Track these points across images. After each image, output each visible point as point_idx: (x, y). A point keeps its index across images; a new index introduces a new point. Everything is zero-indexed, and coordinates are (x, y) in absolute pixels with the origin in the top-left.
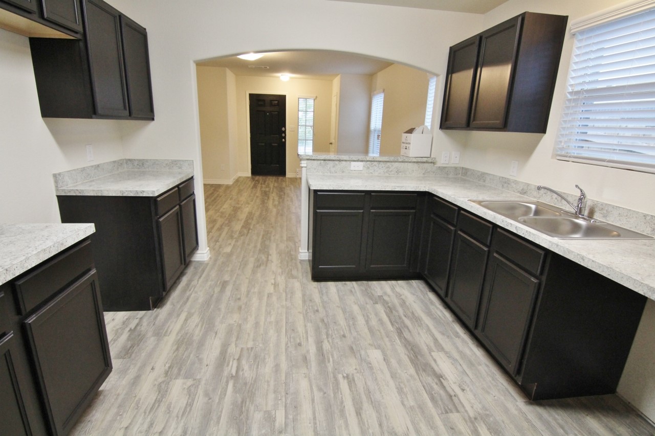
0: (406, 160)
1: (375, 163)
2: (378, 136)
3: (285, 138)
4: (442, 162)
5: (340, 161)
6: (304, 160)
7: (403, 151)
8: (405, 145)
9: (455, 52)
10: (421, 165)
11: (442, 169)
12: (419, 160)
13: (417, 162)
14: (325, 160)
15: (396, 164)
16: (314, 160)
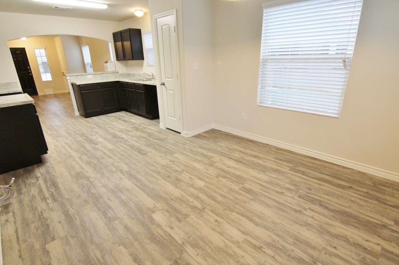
0: (108, 72)
1: (97, 75)
2: (91, 66)
3: (31, 72)
4: (120, 72)
5: (82, 75)
6: (68, 76)
7: (106, 70)
8: (106, 67)
9: (115, 35)
10: (114, 74)
11: (121, 74)
12: (112, 72)
13: (112, 73)
14: (76, 76)
15: (105, 74)
16: (72, 76)
